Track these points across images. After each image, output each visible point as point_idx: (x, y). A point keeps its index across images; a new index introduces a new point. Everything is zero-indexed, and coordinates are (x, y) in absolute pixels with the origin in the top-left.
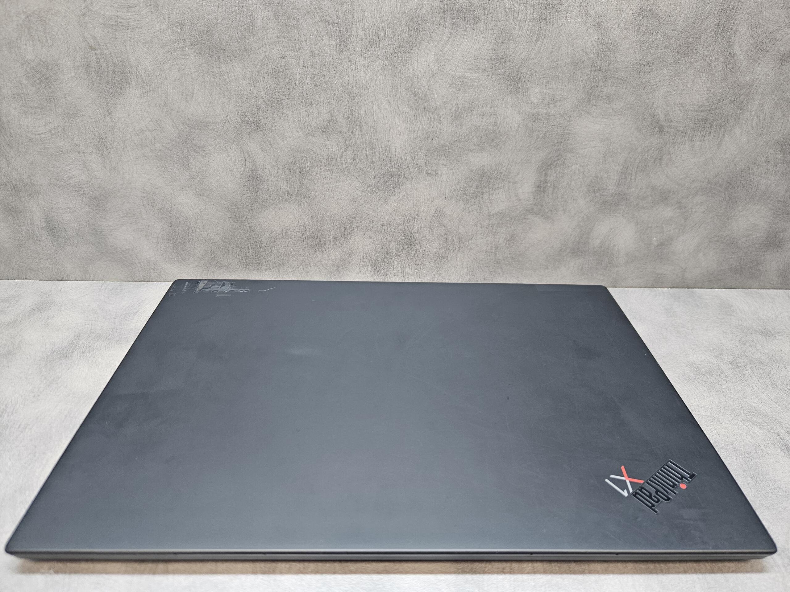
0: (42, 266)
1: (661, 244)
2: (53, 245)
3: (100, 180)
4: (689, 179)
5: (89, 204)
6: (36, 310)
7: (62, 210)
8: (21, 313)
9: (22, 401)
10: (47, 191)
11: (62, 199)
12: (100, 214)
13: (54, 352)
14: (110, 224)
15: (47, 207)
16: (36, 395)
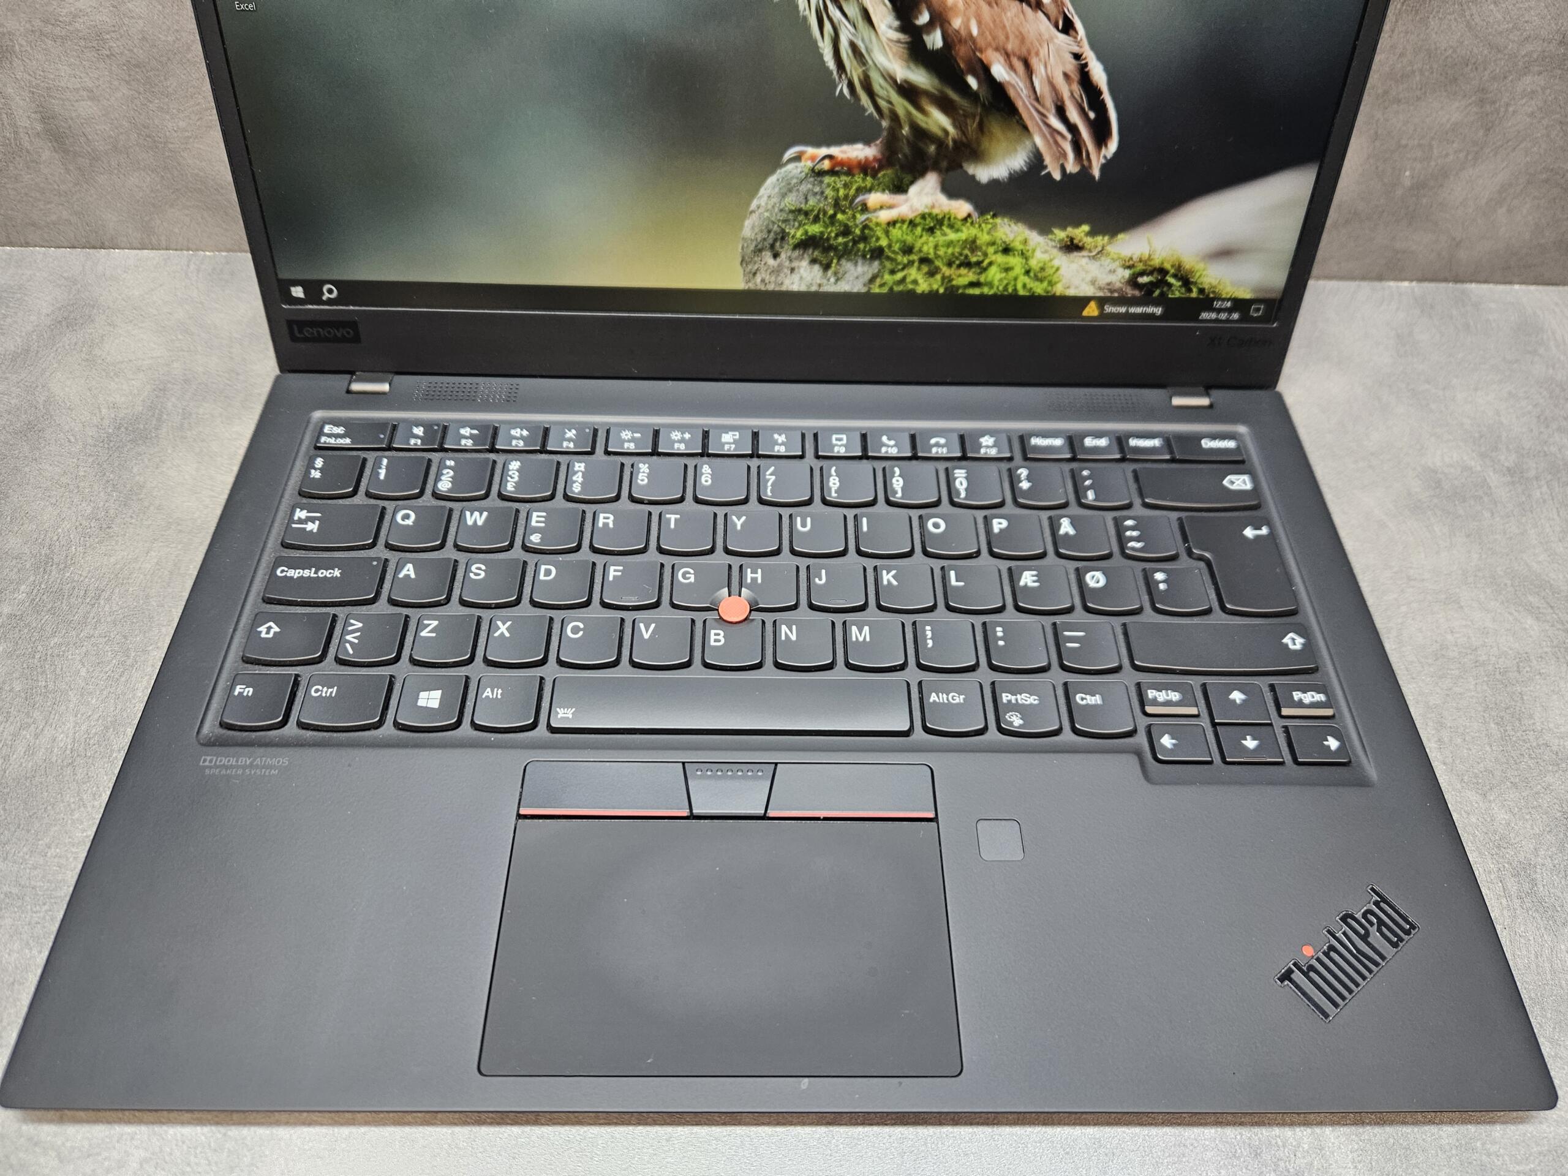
0: (54, 218)
1: (1419, 186)
2: (68, 171)
3: (141, 22)
4: (1519, 33)
5: (127, 78)
6: (64, 323)
7: (70, 92)
8: (33, 332)
9: (80, 539)
10: (29, 49)
11: (65, 67)
12: (157, 101)
13: (119, 428)
14: (182, 124)
15: (37, 86)
16: (105, 526)
